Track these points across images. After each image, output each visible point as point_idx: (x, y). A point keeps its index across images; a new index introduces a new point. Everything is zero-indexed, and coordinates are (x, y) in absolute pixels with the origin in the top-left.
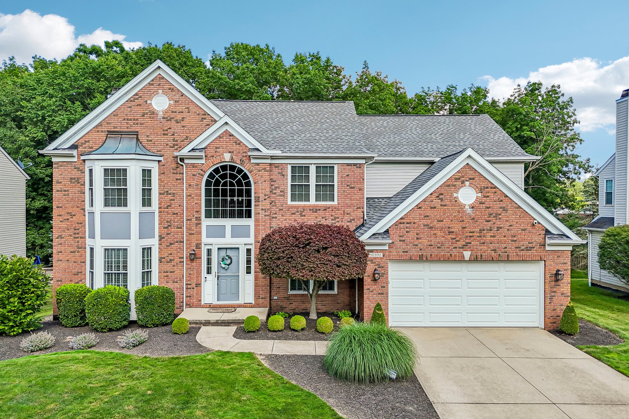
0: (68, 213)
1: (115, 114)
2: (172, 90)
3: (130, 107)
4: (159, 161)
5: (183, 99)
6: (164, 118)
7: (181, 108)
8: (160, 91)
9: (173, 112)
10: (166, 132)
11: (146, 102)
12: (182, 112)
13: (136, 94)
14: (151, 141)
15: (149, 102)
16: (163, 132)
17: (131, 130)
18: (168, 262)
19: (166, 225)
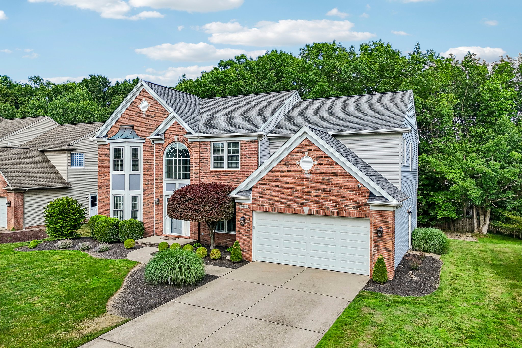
0: (104, 174)
1: (123, 115)
2: (149, 97)
3: (130, 110)
4: (143, 143)
5: (154, 103)
6: (146, 116)
7: (154, 108)
8: (144, 99)
9: (150, 111)
10: (147, 124)
11: (137, 106)
12: (154, 111)
13: (133, 102)
14: (140, 130)
15: (139, 106)
16: (145, 124)
17: (131, 124)
18: (147, 206)
19: (147, 182)
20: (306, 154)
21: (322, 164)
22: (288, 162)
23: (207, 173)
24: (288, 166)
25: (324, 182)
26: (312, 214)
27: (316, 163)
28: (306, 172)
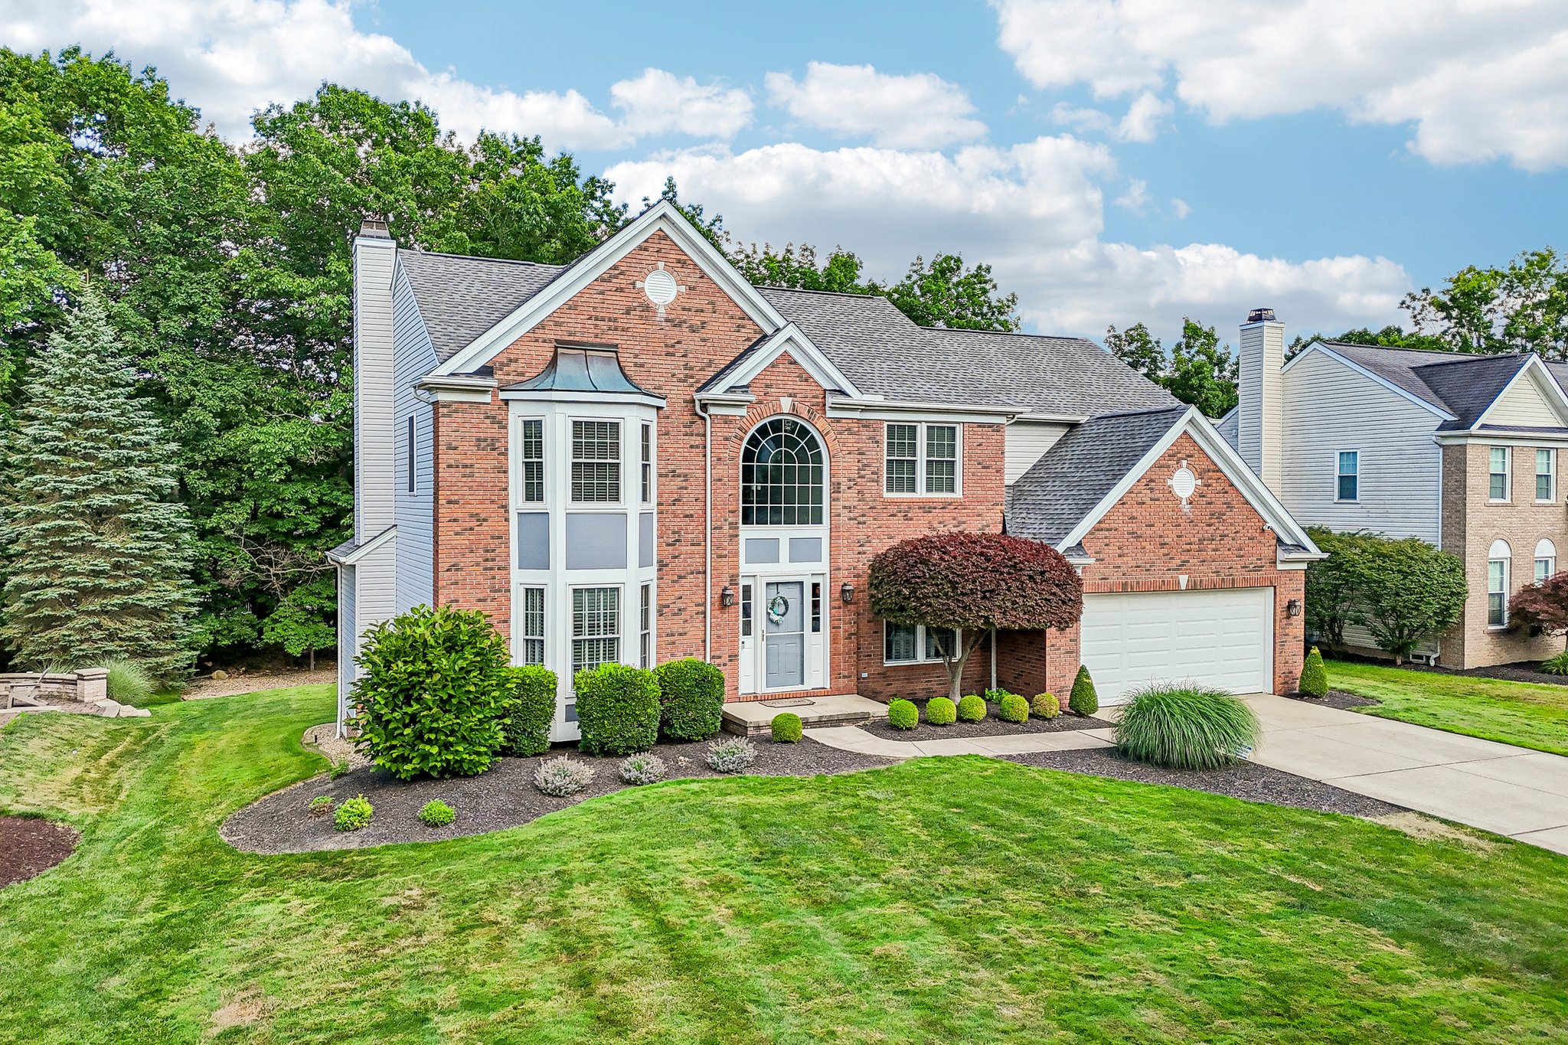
0: (472, 516)
1: (572, 306)
2: (683, 263)
3: (602, 293)
4: (659, 408)
5: (702, 285)
6: (667, 320)
7: (697, 302)
8: (661, 265)
9: (684, 309)
10: (671, 350)
11: (633, 284)
12: (702, 311)
13: (615, 267)
14: (642, 366)
15: (639, 285)
16: (665, 349)
17: (603, 341)
18: (675, 614)
19: (672, 540)
20: (1184, 463)
21: (1209, 486)
22: (1152, 481)
23: (874, 508)
24: (1152, 490)
25: (1212, 521)
26: (1194, 588)
27: (1199, 482)
28: (1184, 502)
